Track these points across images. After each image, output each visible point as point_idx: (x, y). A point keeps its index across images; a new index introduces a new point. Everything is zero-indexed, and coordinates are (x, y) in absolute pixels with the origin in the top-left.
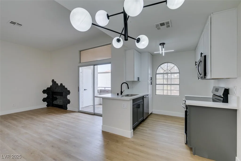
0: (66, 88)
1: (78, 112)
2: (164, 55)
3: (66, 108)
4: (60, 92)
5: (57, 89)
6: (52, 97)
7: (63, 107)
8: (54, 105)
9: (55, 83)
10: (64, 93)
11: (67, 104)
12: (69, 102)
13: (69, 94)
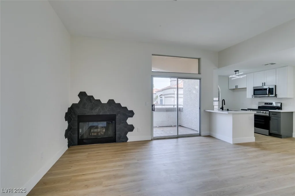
0: (126, 108)
1: (152, 140)
2: (232, 79)
3: (123, 140)
4: (108, 114)
5: (97, 110)
6: (77, 127)
7: (116, 139)
8: (84, 141)
9: (91, 98)
10: (119, 115)
11: (126, 133)
12: (131, 128)
13: (132, 116)
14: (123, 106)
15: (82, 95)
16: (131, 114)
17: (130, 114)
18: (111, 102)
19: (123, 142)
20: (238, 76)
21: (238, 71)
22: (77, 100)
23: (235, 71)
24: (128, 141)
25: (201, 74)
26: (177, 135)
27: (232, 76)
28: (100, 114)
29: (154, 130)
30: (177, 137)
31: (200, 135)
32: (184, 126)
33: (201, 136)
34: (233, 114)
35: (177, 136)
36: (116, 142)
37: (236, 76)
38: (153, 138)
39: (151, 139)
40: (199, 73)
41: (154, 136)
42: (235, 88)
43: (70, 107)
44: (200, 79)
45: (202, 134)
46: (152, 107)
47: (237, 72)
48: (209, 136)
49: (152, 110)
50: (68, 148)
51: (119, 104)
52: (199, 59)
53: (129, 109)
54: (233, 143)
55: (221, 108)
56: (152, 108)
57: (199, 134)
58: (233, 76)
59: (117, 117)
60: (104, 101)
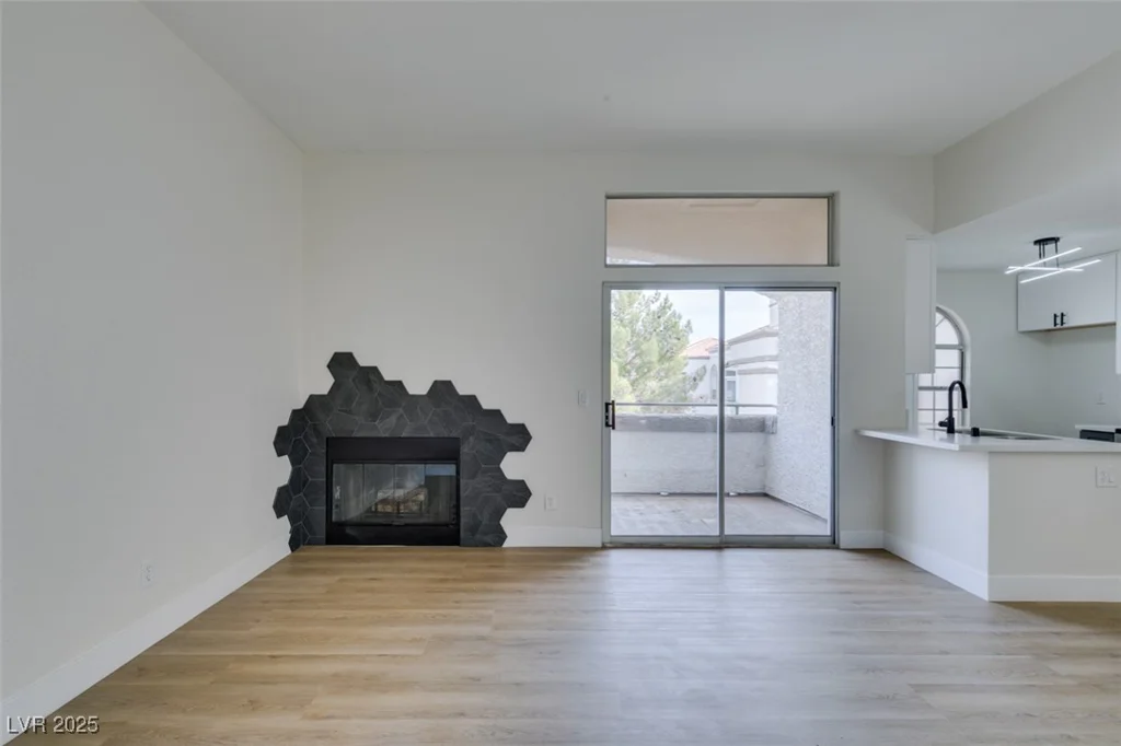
0: (497, 414)
1: (604, 547)
2: (1023, 281)
3: (488, 539)
4: (432, 435)
5: (393, 419)
6: (324, 479)
7: (459, 531)
8: (349, 531)
9: (372, 377)
10: (471, 439)
11: (500, 514)
12: (519, 494)
13: (521, 448)
14: (486, 404)
15: (342, 363)
16: (519, 437)
17: (514, 440)
18: (442, 389)
19: (486, 545)
20: (1058, 264)
21: (1056, 240)
22: (324, 383)
23: (1036, 242)
24: (505, 545)
25: (838, 265)
26: (718, 533)
27: (1019, 268)
28: (404, 435)
29: (617, 505)
30: (721, 544)
31: (833, 543)
32: (779, 497)
33: (838, 548)
34: (992, 453)
35: (718, 540)
36: (458, 544)
37: (1045, 264)
38: (607, 540)
39: (600, 545)
40: (832, 263)
41: (612, 534)
42: (1052, 326)
43: (300, 405)
44: (835, 289)
45: (845, 538)
46: (607, 411)
47: (1050, 247)
48: (882, 553)
49: (607, 425)
50: (292, 551)
51: (472, 400)
52: (831, 198)
53: (511, 418)
54: (990, 595)
55: (941, 424)
56: (607, 417)
57: (831, 539)
58: (1027, 267)
59: (465, 449)
60: (418, 386)
